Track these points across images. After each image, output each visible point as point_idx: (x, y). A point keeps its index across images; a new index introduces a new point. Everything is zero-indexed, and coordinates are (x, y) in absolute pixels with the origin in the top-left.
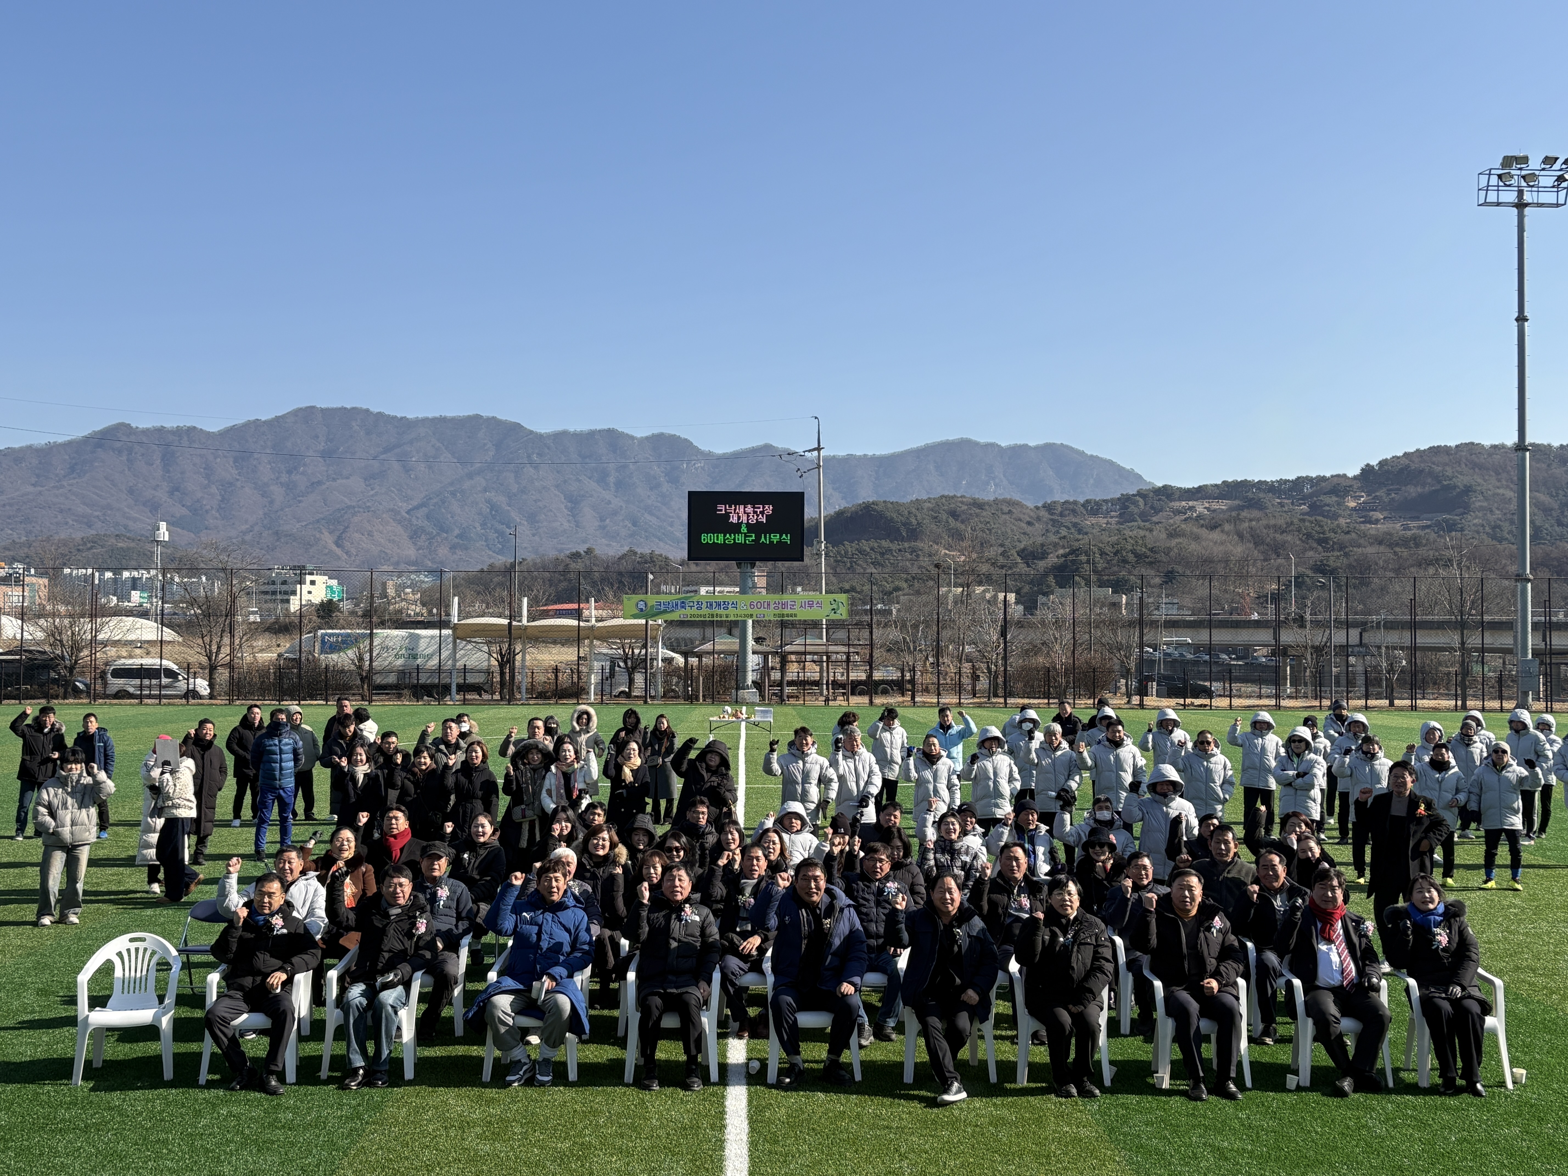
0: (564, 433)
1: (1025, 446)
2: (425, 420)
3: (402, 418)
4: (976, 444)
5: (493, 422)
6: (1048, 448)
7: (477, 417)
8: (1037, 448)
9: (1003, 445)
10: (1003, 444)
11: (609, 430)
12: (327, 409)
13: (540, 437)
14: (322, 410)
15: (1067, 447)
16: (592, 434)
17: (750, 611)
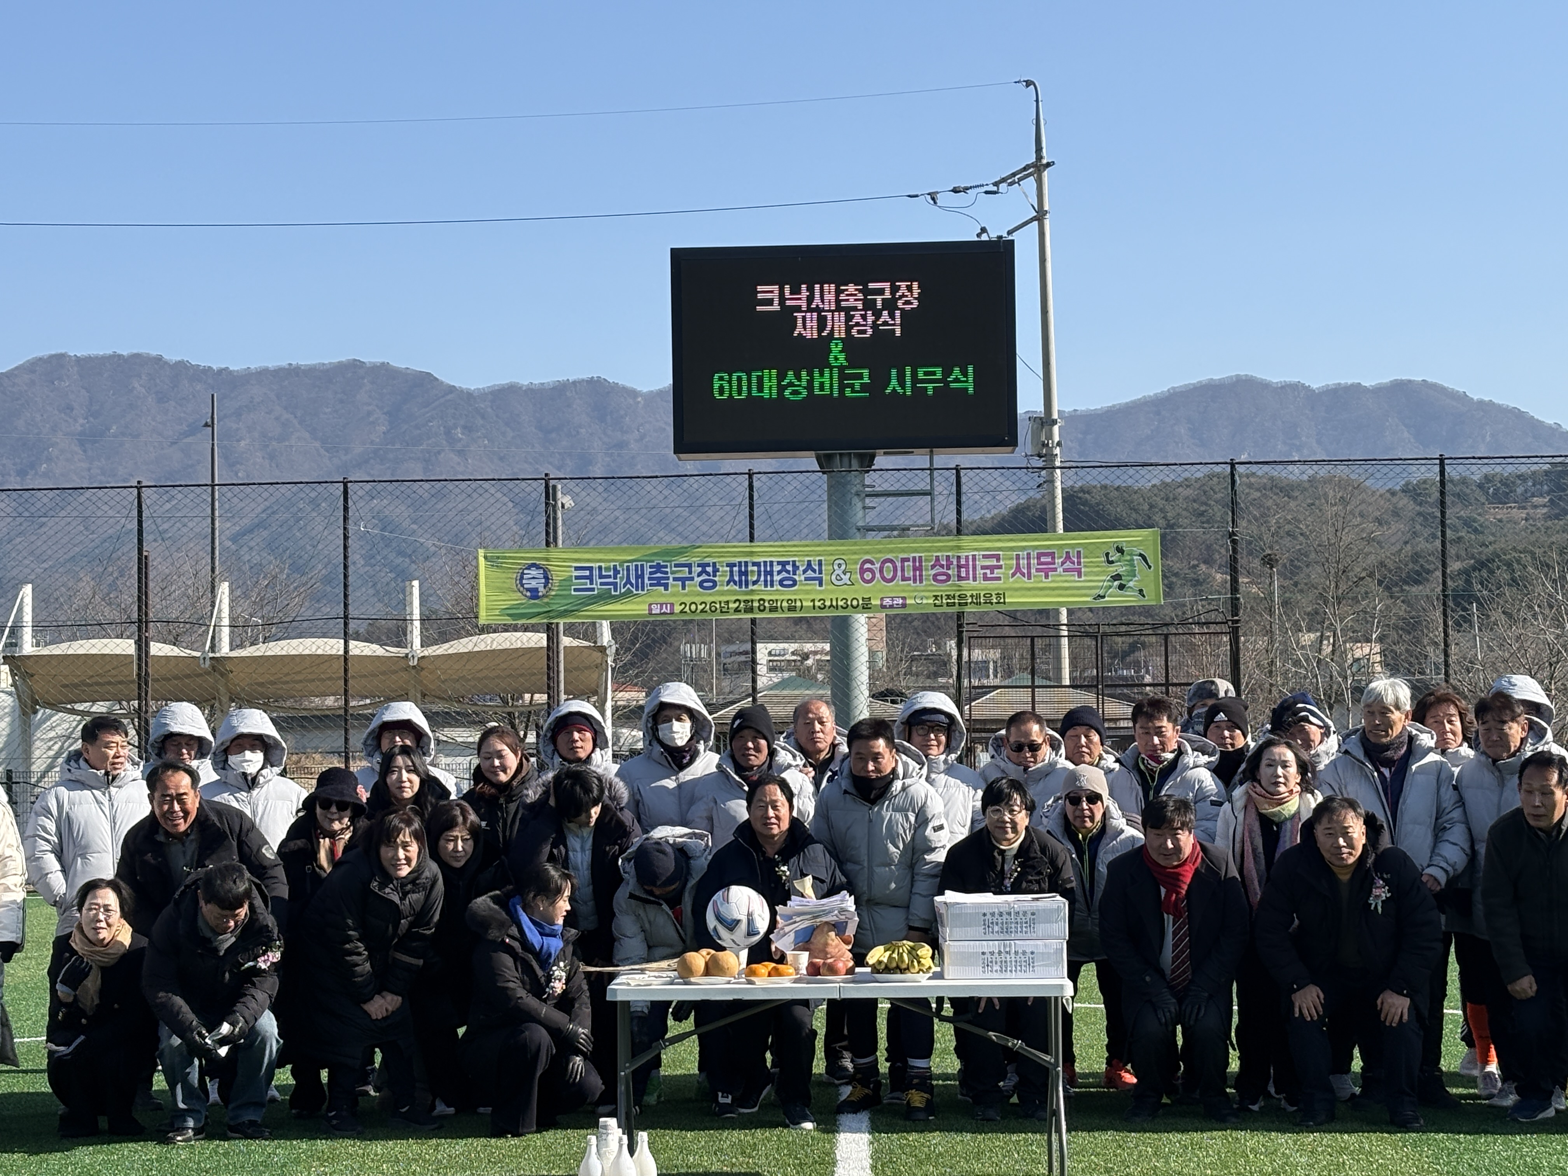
0: (511, 390)
1: (1356, 388)
2: (263, 373)
3: (221, 371)
4: (1265, 386)
5: (383, 372)
6: (1400, 387)
7: (355, 365)
8: (1378, 391)
9: (1314, 386)
10: (1316, 384)
11: (591, 381)
12: (89, 359)
13: (468, 396)
14: (78, 359)
15: (1434, 387)
16: (561, 389)
17: (861, 591)
